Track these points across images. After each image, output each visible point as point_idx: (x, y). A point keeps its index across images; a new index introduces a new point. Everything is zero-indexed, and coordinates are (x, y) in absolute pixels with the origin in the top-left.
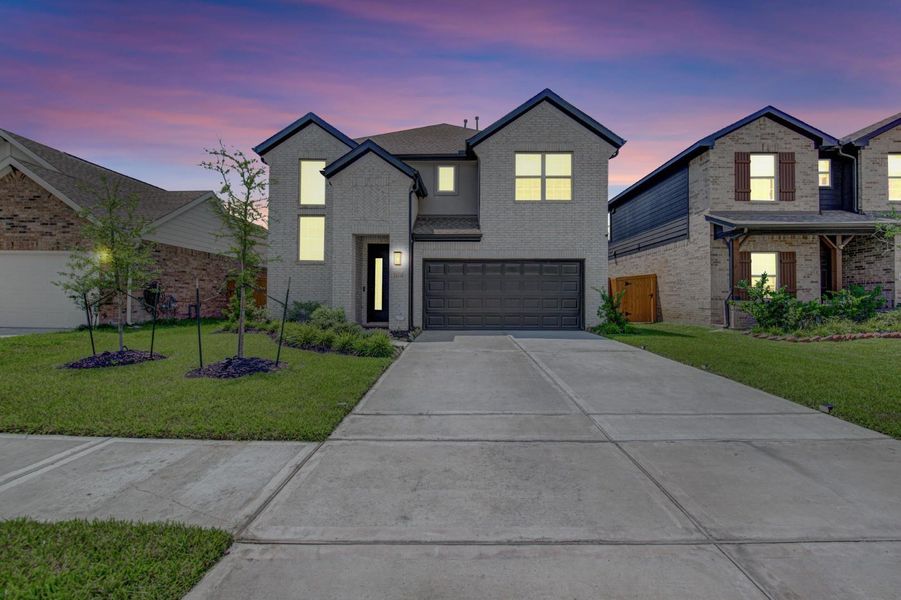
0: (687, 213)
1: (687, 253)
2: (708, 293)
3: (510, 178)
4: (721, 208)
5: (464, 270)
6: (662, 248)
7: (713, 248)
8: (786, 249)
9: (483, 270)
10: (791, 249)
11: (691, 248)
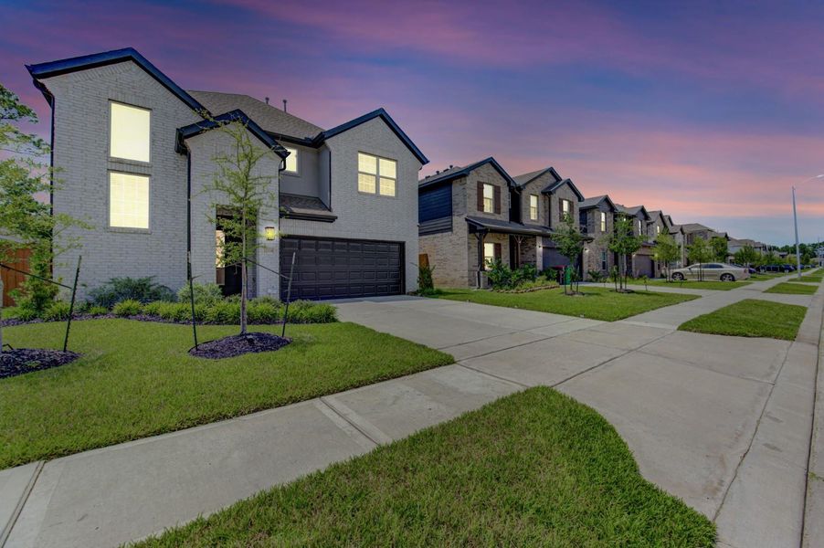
0: (451, 214)
1: (451, 241)
2: (466, 266)
3: (354, 172)
4: (471, 214)
5: (317, 247)
6: (432, 236)
7: (469, 238)
8: (497, 242)
9: (333, 247)
10: (499, 242)
11: (454, 237)
